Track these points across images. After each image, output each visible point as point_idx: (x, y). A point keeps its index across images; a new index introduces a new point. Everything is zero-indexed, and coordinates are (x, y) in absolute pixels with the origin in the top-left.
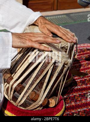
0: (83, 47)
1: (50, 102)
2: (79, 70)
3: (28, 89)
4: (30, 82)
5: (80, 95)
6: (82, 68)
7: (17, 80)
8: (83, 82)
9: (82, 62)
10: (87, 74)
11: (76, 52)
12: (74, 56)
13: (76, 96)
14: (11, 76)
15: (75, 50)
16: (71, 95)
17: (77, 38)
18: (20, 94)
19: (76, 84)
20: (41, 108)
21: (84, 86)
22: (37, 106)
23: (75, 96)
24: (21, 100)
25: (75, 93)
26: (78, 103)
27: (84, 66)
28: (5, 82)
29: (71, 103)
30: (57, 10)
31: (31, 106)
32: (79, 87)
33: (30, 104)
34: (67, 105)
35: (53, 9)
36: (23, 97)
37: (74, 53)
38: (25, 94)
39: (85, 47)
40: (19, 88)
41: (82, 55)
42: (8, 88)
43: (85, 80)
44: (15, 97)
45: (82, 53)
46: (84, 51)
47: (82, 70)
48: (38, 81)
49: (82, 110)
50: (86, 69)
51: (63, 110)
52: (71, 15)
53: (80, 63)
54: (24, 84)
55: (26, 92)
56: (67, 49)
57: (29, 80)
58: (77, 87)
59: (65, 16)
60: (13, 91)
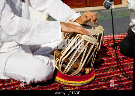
0: (110, 37)
1: (86, 70)
2: (106, 54)
3: (72, 61)
4: (73, 57)
5: (106, 68)
6: (108, 52)
7: (65, 56)
8: (109, 61)
9: (109, 48)
10: (112, 56)
11: (103, 39)
12: (102, 42)
13: (104, 69)
14: (60, 54)
15: (102, 38)
16: (100, 69)
17: (104, 30)
18: (67, 65)
19: (103, 62)
20: (80, 75)
21: (109, 63)
22: (77, 73)
23: (102, 69)
24: (67, 69)
25: (102, 67)
26: (104, 73)
27: (110, 51)
28: (56, 58)
29: (100, 73)
30: (90, 6)
31: (74, 73)
32: (106, 64)
33: (73, 72)
34: (97, 74)
35: (86, 6)
36: (69, 67)
37: (102, 40)
38: (70, 65)
39: (111, 37)
40: (66, 61)
41: (109, 43)
42: (59, 61)
43: (110, 59)
44: (63, 67)
45: (109, 42)
46: (111, 41)
47: (109, 53)
48: (78, 56)
49: (107, 77)
50: (112, 53)
51: (94, 76)
52: (102, 11)
53: (107, 49)
54: (69, 59)
55: (71, 64)
56: (97, 37)
57: (72, 56)
58: (104, 64)
59: (97, 12)
60: (62, 63)
